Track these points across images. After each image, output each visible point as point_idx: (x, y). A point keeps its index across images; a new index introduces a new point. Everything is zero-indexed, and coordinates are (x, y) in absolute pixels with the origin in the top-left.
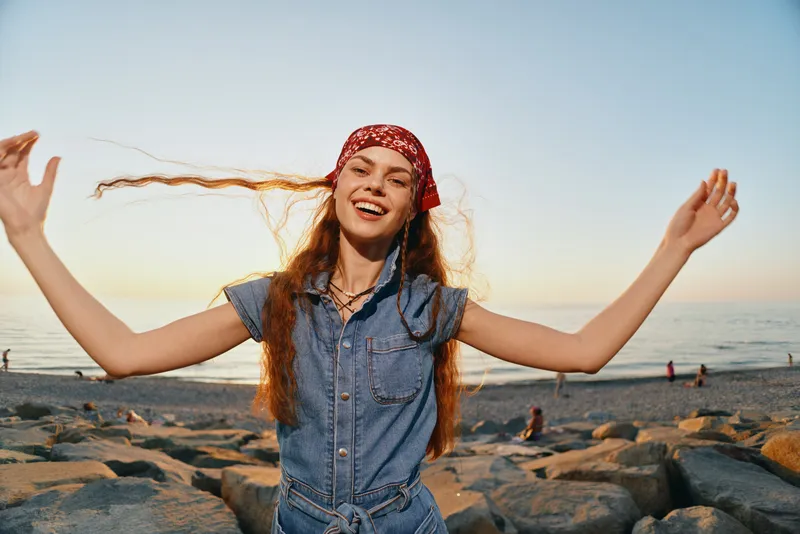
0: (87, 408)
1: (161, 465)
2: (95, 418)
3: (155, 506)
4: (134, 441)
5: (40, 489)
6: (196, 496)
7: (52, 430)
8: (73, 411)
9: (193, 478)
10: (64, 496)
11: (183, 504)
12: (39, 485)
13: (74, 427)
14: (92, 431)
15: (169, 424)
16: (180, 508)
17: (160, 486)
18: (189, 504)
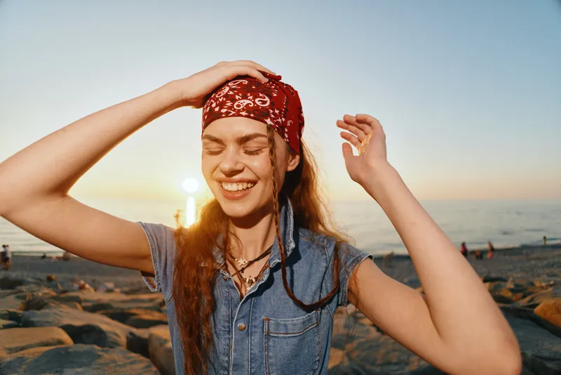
0: (49, 279)
1: (104, 327)
2: (56, 286)
3: (98, 368)
4: (84, 304)
5: (10, 353)
6: (129, 358)
7: (23, 298)
8: (39, 282)
9: (127, 338)
10: (28, 361)
11: (120, 366)
12: (10, 350)
13: (40, 294)
14: (54, 298)
15: (109, 291)
16: (118, 369)
17: (103, 351)
18: (124, 365)
